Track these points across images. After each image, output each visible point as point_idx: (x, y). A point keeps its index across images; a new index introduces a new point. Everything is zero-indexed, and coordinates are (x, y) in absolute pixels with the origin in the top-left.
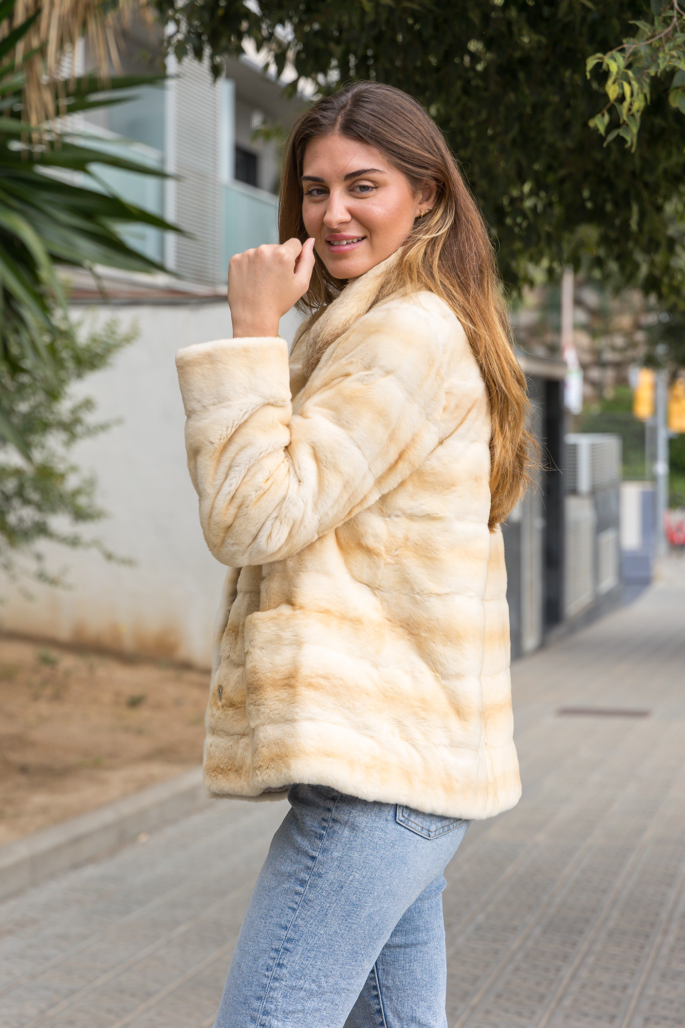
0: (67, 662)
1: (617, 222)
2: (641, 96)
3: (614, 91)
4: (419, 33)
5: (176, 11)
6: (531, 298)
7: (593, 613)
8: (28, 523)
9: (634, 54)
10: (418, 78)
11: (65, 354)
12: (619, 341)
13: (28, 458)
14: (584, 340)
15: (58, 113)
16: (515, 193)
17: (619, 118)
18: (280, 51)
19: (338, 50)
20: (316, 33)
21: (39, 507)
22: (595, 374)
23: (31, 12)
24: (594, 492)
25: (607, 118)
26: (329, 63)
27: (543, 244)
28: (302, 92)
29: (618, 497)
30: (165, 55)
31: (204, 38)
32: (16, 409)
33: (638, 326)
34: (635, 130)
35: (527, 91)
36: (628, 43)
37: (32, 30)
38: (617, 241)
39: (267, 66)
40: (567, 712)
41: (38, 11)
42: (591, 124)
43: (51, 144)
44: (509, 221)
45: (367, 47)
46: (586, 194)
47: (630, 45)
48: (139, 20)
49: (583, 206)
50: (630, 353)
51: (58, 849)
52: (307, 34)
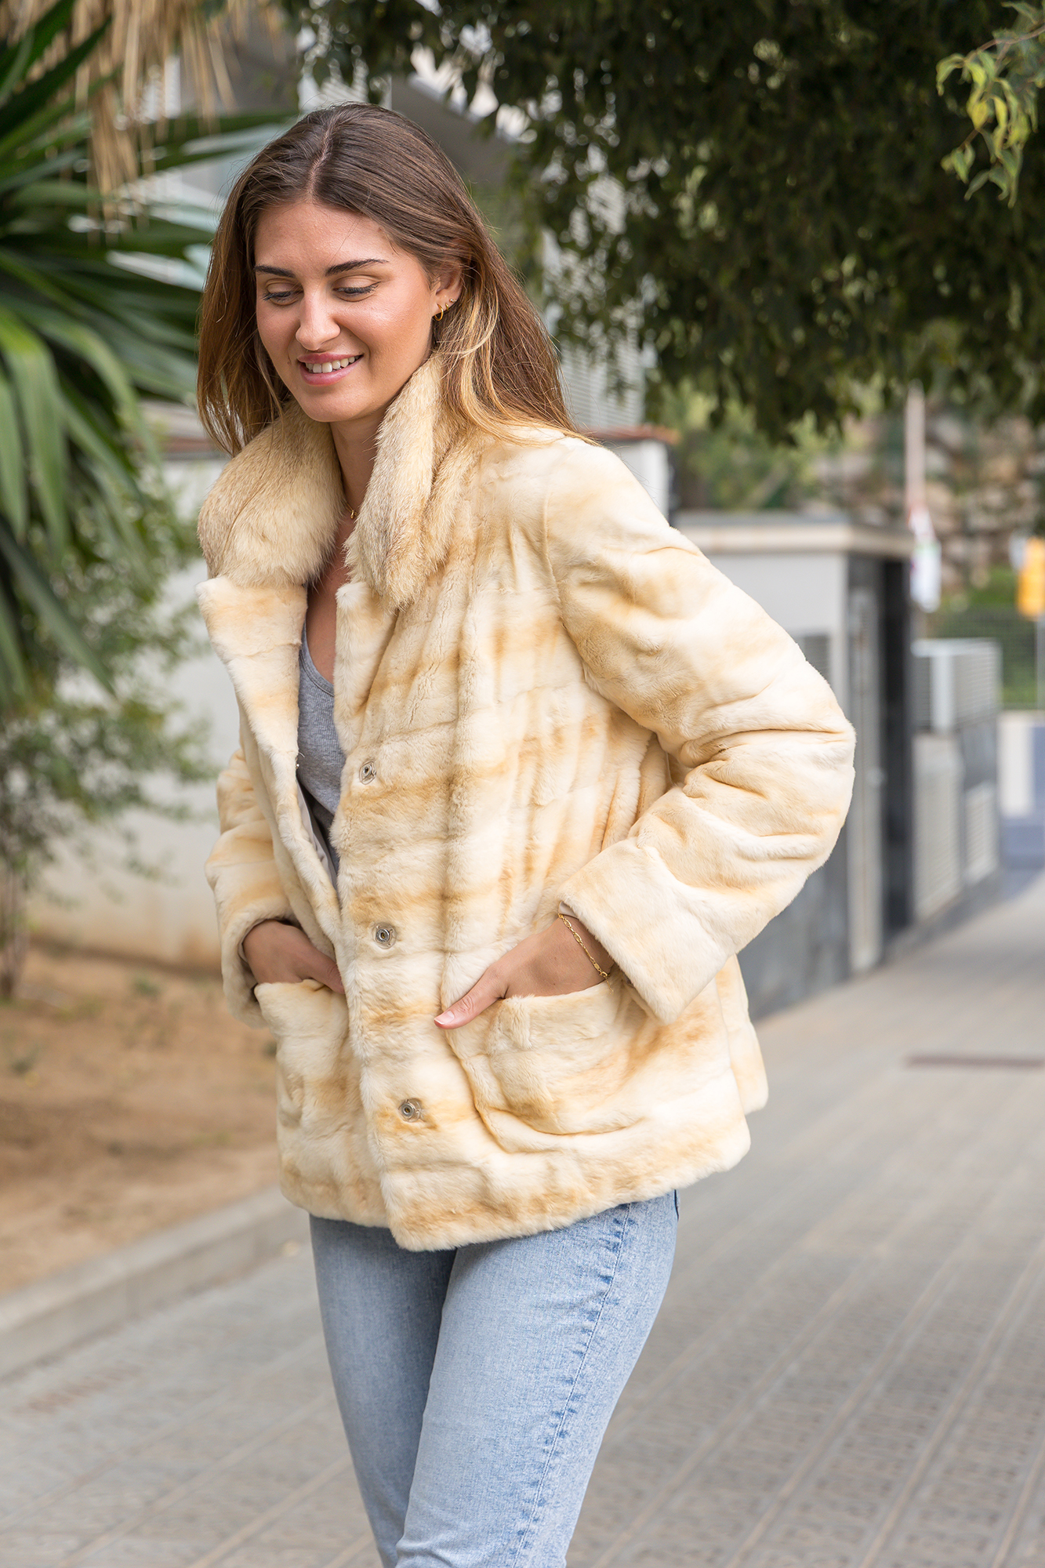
0: (175, 991)
1: (988, 314)
2: (1023, 120)
3: (981, 112)
4: (680, 33)
5: (313, 12)
6: (858, 434)
7: (959, 912)
8: (114, 788)
9: (1012, 54)
10: (680, 103)
11: (161, 535)
12: (995, 497)
13: (110, 690)
14: (941, 497)
15: (141, 172)
16: (830, 274)
17: (988, 154)
18: (470, 68)
19: (557, 63)
20: (523, 39)
21: (128, 763)
22: (958, 548)
23: (99, 21)
24: (959, 729)
25: (970, 155)
26: (543, 83)
27: (874, 351)
28: (503, 130)
29: (995, 735)
30: (298, 79)
31: (357, 51)
32: (90, 618)
33: (1023, 474)
34: (1013, 171)
35: (846, 116)
36: (1001, 37)
37: (99, 50)
38: (988, 344)
39: (450, 91)
40: (921, 1061)
41: (108, 19)
42: (947, 164)
43: (133, 220)
44: (821, 318)
45: (601, 58)
46: (939, 272)
47: (1004, 40)
48: (257, 27)
49: (935, 292)
50: (1012, 517)
51: (166, 1267)
52: (510, 40)
